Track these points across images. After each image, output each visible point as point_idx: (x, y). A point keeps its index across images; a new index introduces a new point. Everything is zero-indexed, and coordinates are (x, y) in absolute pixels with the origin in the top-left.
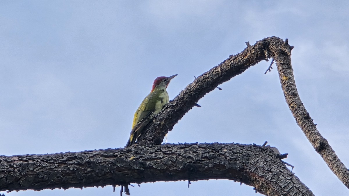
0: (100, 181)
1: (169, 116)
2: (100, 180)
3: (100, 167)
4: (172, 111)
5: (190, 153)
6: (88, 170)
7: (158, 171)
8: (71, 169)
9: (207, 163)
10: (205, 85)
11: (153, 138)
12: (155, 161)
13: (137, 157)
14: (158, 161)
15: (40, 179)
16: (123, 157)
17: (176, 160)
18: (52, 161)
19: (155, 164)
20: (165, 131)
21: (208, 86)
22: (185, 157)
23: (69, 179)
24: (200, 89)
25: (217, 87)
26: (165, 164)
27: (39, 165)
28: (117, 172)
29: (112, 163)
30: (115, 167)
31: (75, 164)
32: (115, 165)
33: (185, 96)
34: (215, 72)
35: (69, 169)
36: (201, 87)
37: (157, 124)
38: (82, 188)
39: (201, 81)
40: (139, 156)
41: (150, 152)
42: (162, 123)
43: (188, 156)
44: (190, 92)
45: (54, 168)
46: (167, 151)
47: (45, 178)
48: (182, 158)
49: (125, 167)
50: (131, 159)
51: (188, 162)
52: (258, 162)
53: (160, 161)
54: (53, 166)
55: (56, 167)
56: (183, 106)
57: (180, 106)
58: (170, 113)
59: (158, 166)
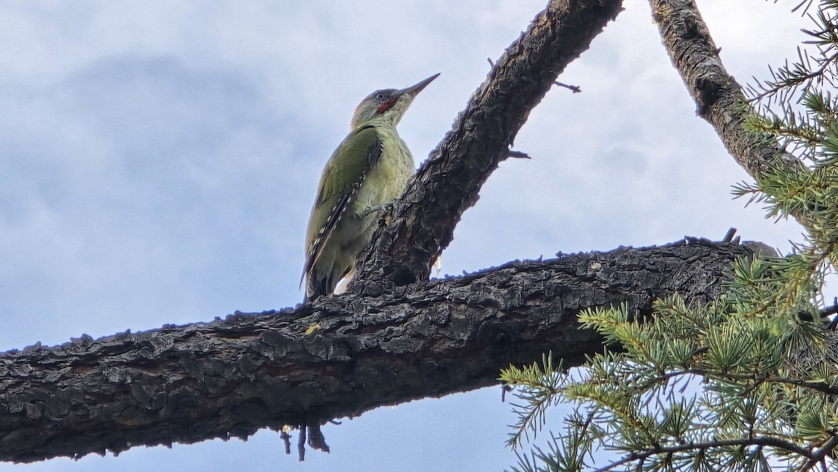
0: (220, 413)
1: (427, 197)
2: (220, 409)
3: (210, 366)
4: (436, 178)
5: (489, 291)
6: (172, 379)
7: (399, 362)
8: (115, 379)
9: (541, 310)
10: (516, 75)
11: (387, 270)
12: (387, 329)
13: (327, 324)
14: (396, 329)
15: (16, 419)
16: (285, 330)
17: (449, 318)
18: (52, 361)
19: (386, 340)
21: (524, 78)
22: (474, 304)
23: (114, 412)
24: (504, 93)
25: (559, 84)
26: (418, 336)
27: (9, 375)
28: (267, 378)
29: (249, 349)
30: (259, 363)
31: (128, 364)
32: (259, 356)
33: (466, 125)
34: (536, 29)
35: (107, 381)
36: (505, 84)
37: (395, 228)
38: (170, 446)
39: (504, 68)
40: (333, 321)
41: (369, 308)
42: (409, 222)
43: (482, 299)
44: (478, 109)
45: (57, 382)
46: (424, 298)
47: (29, 412)
48: (466, 311)
49: (291, 361)
50: (309, 331)
51: (486, 319)
52: (693, 282)
53: (401, 328)
54: (53, 376)
55: (63, 378)
56: (465, 157)
57: (456, 158)
58: (430, 186)
59: (397, 344)
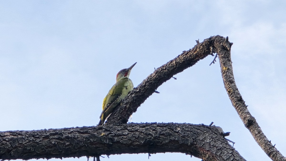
0: (77, 153)
1: (133, 100)
2: (77, 152)
4: (136, 96)
5: (150, 131)
6: (67, 144)
7: (124, 146)
8: (53, 143)
9: (164, 139)
10: (163, 75)
11: (120, 118)
12: (122, 137)
13: (107, 133)
14: (124, 137)
15: (27, 151)
16: (95, 133)
17: (139, 136)
18: (38, 136)
19: (121, 139)
20: (130, 113)
21: (165, 76)
22: (146, 134)
23: (51, 151)
24: (159, 78)
25: (173, 77)
26: (130, 140)
27: (27, 139)
28: (90, 146)
29: (86, 138)
30: (89, 142)
31: (56, 139)
32: (89, 140)
33: (146, 84)
34: (171, 64)
35: (51, 143)
36: (159, 76)
37: (123, 107)
38: (62, 159)
39: (160, 72)
40: (109, 132)
41: (117, 130)
42: (127, 106)
43: (148, 133)
44: (150, 81)
45: (39, 142)
46: (132, 129)
47: (31, 149)
48: (143, 135)
49: (97, 142)
50: (102, 135)
51: (149, 138)
52: (205, 139)
53: (125, 137)
54: (38, 140)
55: (40, 141)
56: (145, 92)
57: (142, 92)
58: (134, 98)
59: (124, 141)
